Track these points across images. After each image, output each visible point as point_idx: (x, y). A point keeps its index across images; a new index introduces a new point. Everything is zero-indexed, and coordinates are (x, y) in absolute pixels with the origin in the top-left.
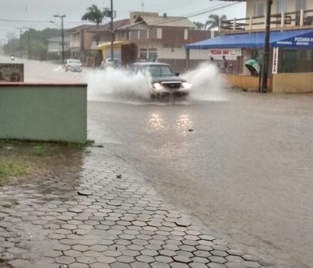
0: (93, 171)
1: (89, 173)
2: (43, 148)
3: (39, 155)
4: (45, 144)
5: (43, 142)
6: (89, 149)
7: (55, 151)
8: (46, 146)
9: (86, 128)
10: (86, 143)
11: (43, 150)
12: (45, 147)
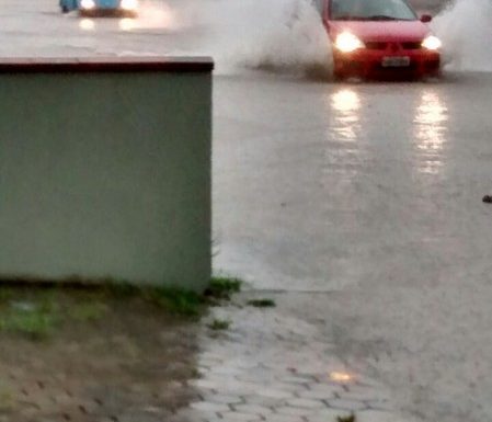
0: (244, 400)
1: (232, 407)
2: (45, 311)
3: (35, 337)
4: (53, 295)
5: (46, 285)
6: (219, 313)
7: (92, 321)
8: (55, 302)
9: (208, 230)
10: (208, 292)
11: (47, 319)
12: (55, 306)
